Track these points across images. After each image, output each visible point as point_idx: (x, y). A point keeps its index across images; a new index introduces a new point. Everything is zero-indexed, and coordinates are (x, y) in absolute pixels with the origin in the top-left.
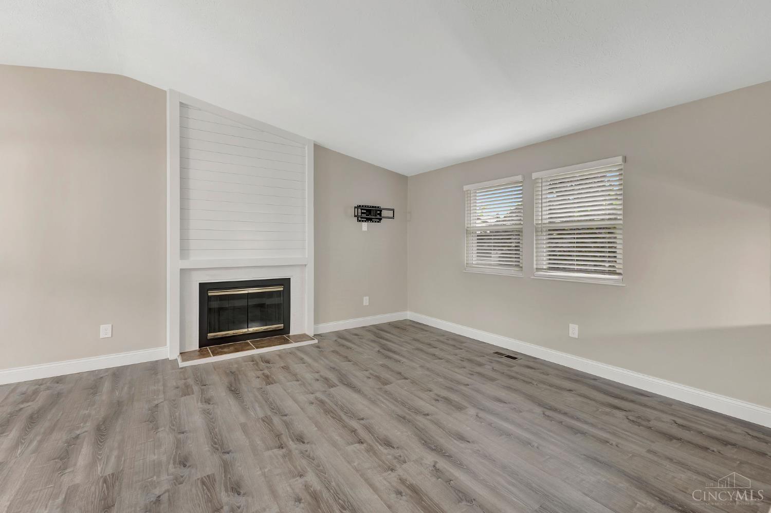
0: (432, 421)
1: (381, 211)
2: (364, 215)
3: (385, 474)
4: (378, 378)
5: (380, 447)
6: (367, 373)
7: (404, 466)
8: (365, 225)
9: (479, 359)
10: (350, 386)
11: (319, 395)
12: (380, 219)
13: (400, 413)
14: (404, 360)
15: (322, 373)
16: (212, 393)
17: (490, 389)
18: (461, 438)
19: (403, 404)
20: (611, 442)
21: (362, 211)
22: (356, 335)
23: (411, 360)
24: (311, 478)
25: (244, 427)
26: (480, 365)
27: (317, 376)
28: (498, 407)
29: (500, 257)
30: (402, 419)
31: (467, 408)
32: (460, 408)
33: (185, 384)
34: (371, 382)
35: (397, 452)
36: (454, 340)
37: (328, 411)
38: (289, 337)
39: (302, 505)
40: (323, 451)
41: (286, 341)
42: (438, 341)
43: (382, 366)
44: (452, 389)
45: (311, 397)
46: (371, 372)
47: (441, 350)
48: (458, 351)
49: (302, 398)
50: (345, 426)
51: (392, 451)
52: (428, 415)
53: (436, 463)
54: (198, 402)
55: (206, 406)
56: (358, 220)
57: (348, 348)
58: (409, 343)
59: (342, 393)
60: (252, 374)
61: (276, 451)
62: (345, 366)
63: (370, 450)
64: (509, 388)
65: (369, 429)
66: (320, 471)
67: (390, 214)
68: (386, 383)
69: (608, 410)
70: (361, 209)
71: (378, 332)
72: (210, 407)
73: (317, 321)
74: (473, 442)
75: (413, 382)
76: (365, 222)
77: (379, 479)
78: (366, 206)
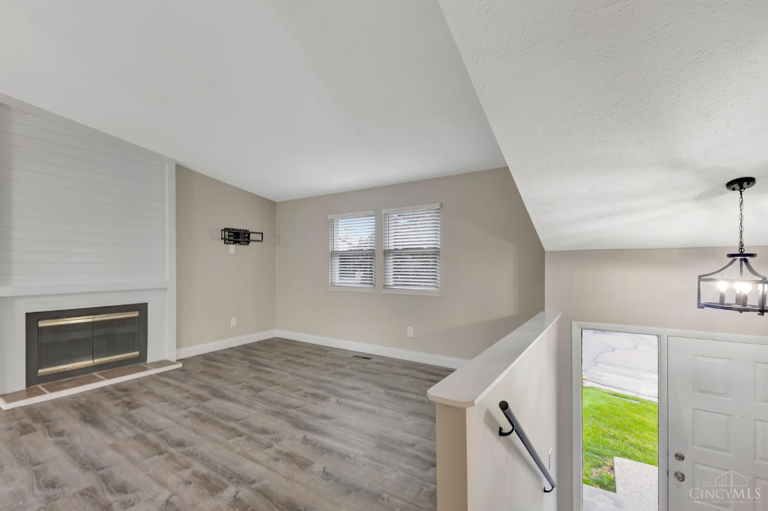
0: (302, 411)
1: (249, 234)
2: (231, 238)
3: (265, 451)
4: (251, 388)
5: (258, 435)
6: (240, 386)
7: (280, 443)
8: (232, 248)
9: (339, 362)
10: (223, 397)
11: (192, 409)
12: (248, 242)
13: (274, 409)
14: (274, 371)
15: (192, 392)
16: (60, 426)
17: (348, 382)
18: (324, 417)
19: (277, 403)
20: (426, 401)
21: (230, 234)
22: (225, 355)
23: (282, 370)
24: (198, 467)
25: (114, 447)
26: (341, 366)
27: (187, 394)
28: (354, 393)
29: (362, 277)
30: (276, 414)
31: (329, 397)
32: (324, 398)
33: (20, 424)
34: (245, 392)
35: (273, 436)
36: (320, 350)
37: (204, 420)
38: (146, 364)
39: (192, 485)
40: (205, 448)
41: (144, 369)
42: (306, 352)
43: (255, 378)
44: (318, 386)
45: (185, 412)
46: (244, 384)
47: (309, 359)
48: (323, 359)
49: (175, 414)
50: (223, 427)
51: (269, 436)
52: (298, 407)
53: (305, 436)
54: (46, 437)
55: (59, 439)
56: (225, 242)
57: (217, 367)
58: (279, 357)
59: (216, 404)
60: (107, 404)
61: (157, 457)
62: (216, 383)
63: (250, 438)
64: (362, 380)
65: (247, 425)
66: (204, 460)
67: (259, 237)
68: (260, 390)
69: (428, 383)
70: (229, 232)
71: (246, 351)
72: (65, 438)
73: (179, 345)
74: (334, 418)
75: (285, 386)
76: (233, 244)
77: (259, 455)
78: (233, 229)
